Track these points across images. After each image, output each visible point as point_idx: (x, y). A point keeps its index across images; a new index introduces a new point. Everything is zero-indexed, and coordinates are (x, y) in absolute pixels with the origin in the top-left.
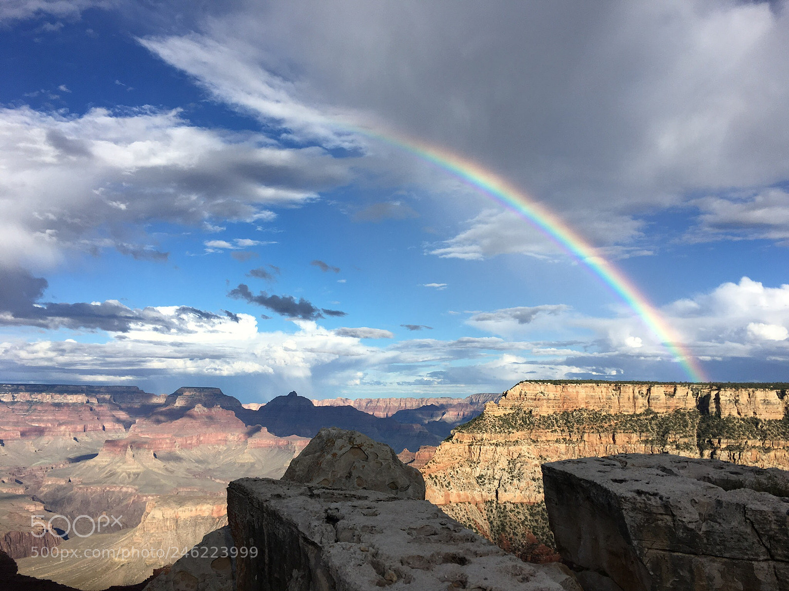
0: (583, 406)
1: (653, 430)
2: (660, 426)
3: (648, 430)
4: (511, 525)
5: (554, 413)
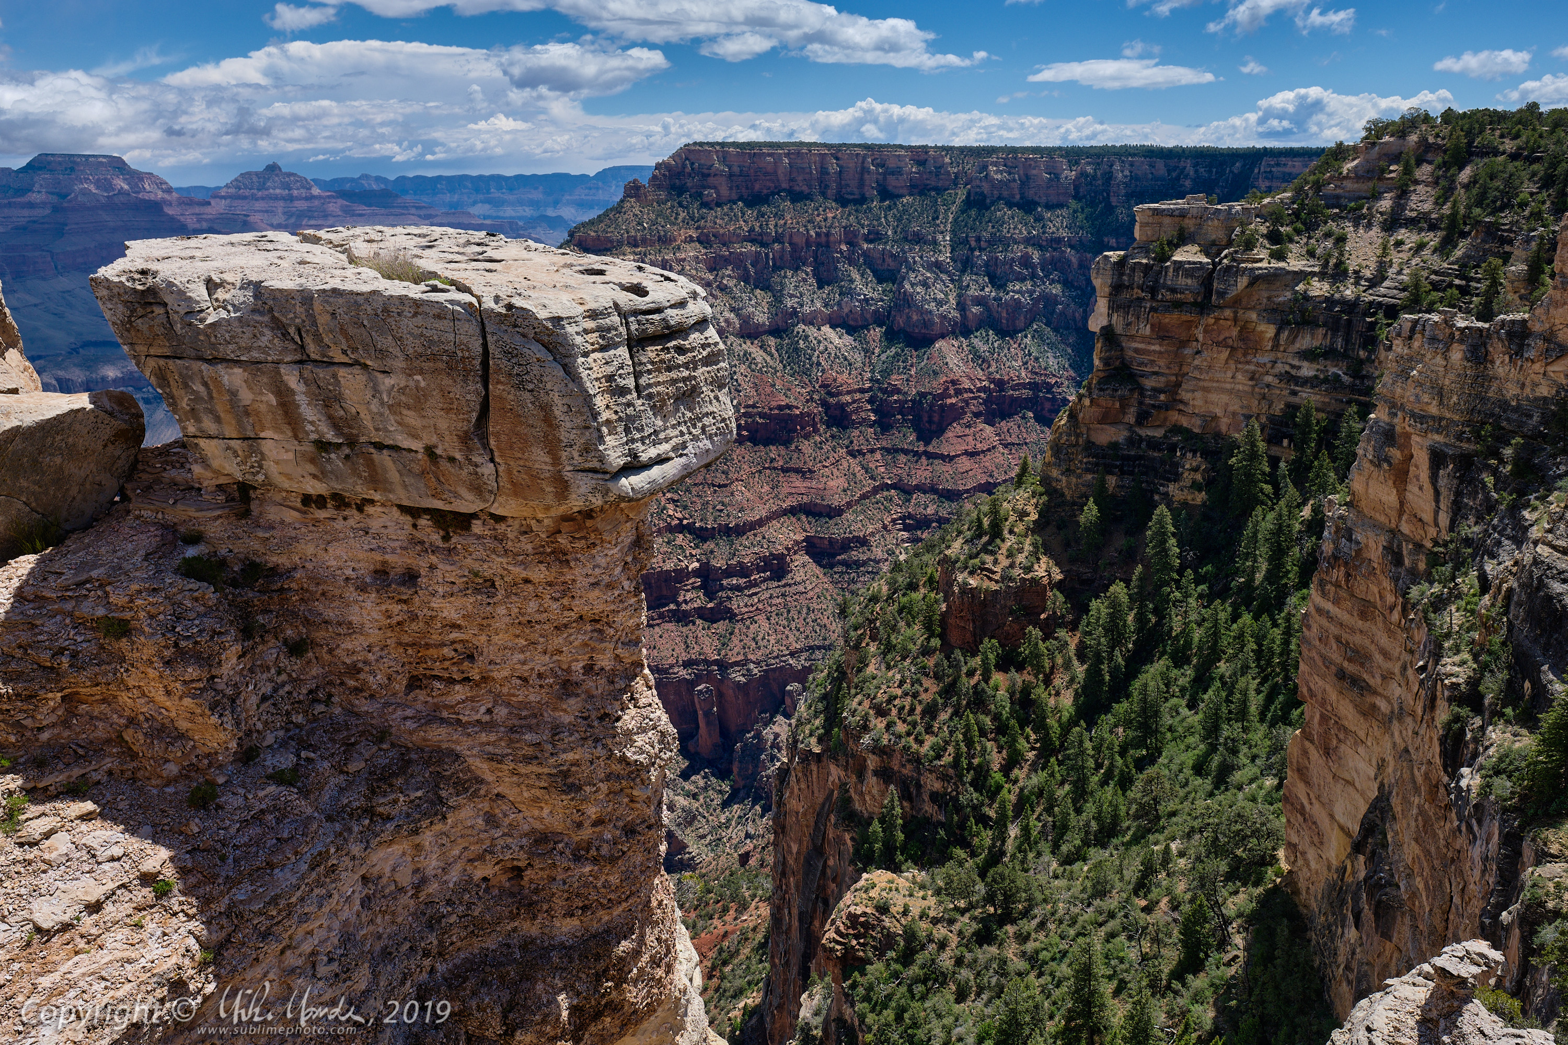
0: (784, 186)
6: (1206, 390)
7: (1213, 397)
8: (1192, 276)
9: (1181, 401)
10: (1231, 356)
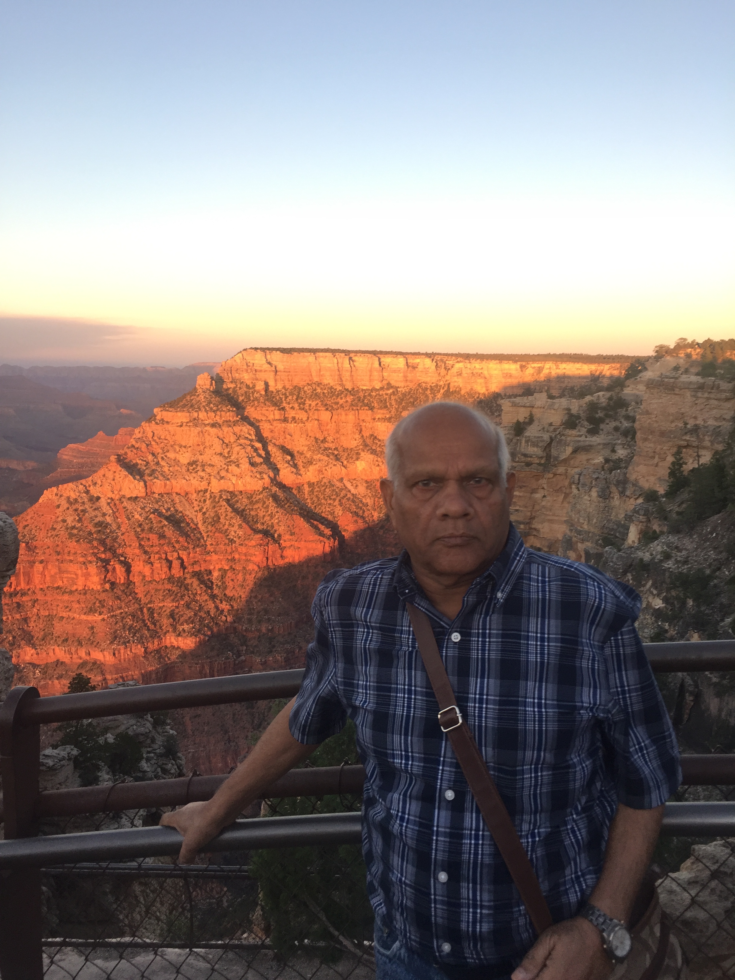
0: (316, 379)
1: (391, 405)
2: (400, 402)
3: (386, 407)
4: (227, 515)
5: (284, 387)
6: (551, 521)
7: (556, 526)
8: (537, 446)
9: (535, 529)
10: (565, 498)
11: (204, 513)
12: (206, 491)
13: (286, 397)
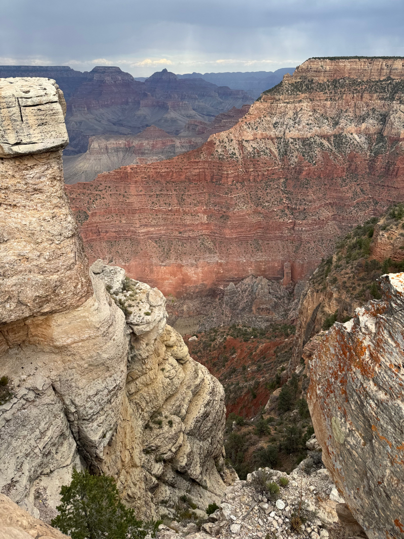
0: (347, 75)
2: (394, 88)
4: (290, 151)
5: (328, 81)
11: (279, 150)
12: (281, 138)
13: (328, 86)
